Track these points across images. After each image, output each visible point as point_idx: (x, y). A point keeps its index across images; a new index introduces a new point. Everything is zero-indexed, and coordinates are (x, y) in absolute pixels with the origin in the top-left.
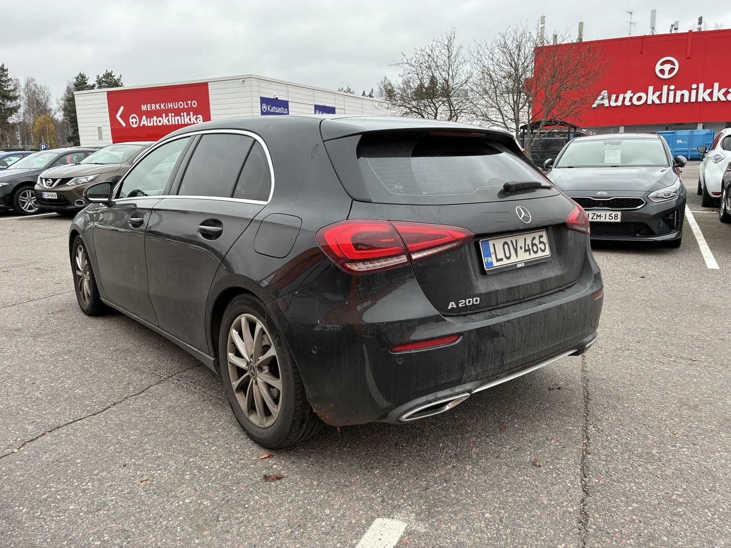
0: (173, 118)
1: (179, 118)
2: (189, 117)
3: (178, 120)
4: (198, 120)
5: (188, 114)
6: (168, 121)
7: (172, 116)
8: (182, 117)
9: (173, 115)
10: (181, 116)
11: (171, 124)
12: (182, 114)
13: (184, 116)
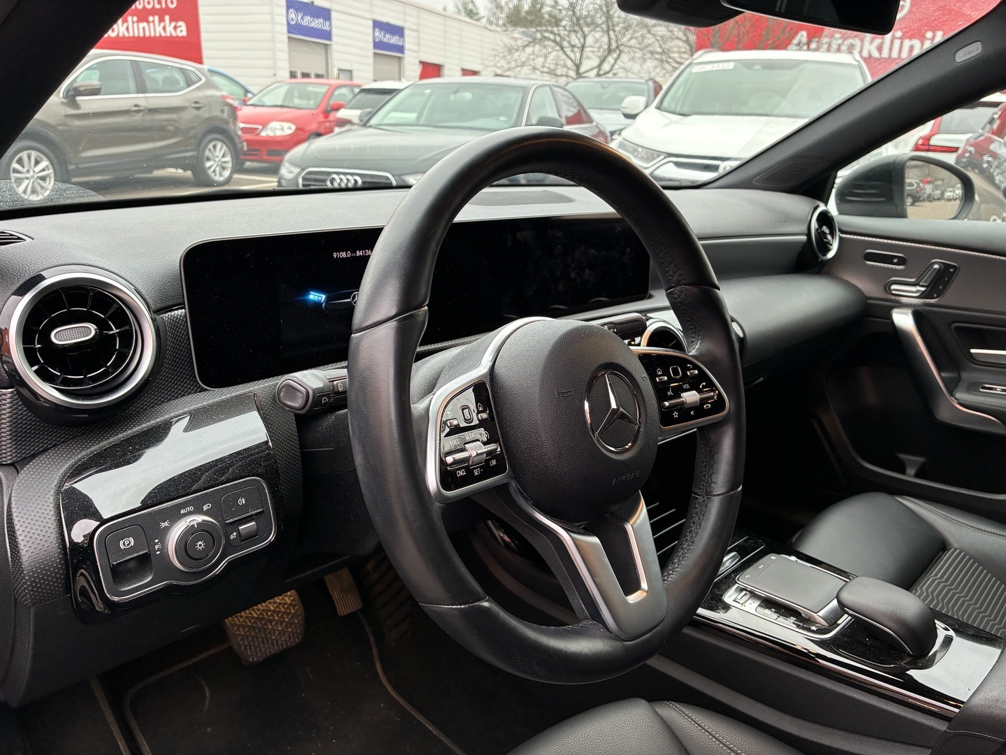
0: (135, 25)
1: (145, 24)
2: (162, 24)
3: (144, 29)
4: (178, 30)
5: (162, 20)
6: (127, 29)
7: (133, 22)
8: (151, 25)
9: (135, 19)
10: (148, 22)
11: (131, 34)
12: (151, 19)
13: (153, 21)
